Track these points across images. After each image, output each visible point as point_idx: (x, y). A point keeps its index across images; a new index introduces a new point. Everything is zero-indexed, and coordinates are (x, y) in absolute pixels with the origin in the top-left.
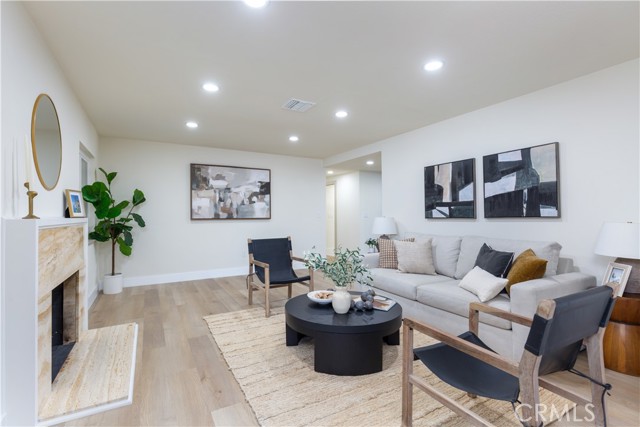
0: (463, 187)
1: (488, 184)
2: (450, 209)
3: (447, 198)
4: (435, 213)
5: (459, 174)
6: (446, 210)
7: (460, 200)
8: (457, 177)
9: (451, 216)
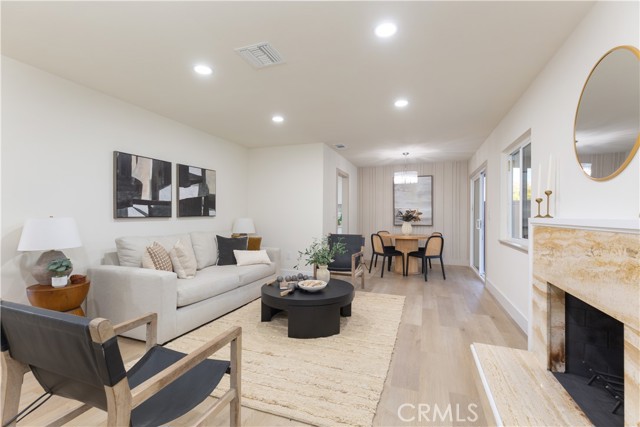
0: (163, 187)
1: (182, 189)
2: (150, 208)
3: (146, 195)
4: (131, 211)
5: (160, 174)
6: (145, 208)
7: (161, 199)
8: (157, 175)
9: (151, 215)
